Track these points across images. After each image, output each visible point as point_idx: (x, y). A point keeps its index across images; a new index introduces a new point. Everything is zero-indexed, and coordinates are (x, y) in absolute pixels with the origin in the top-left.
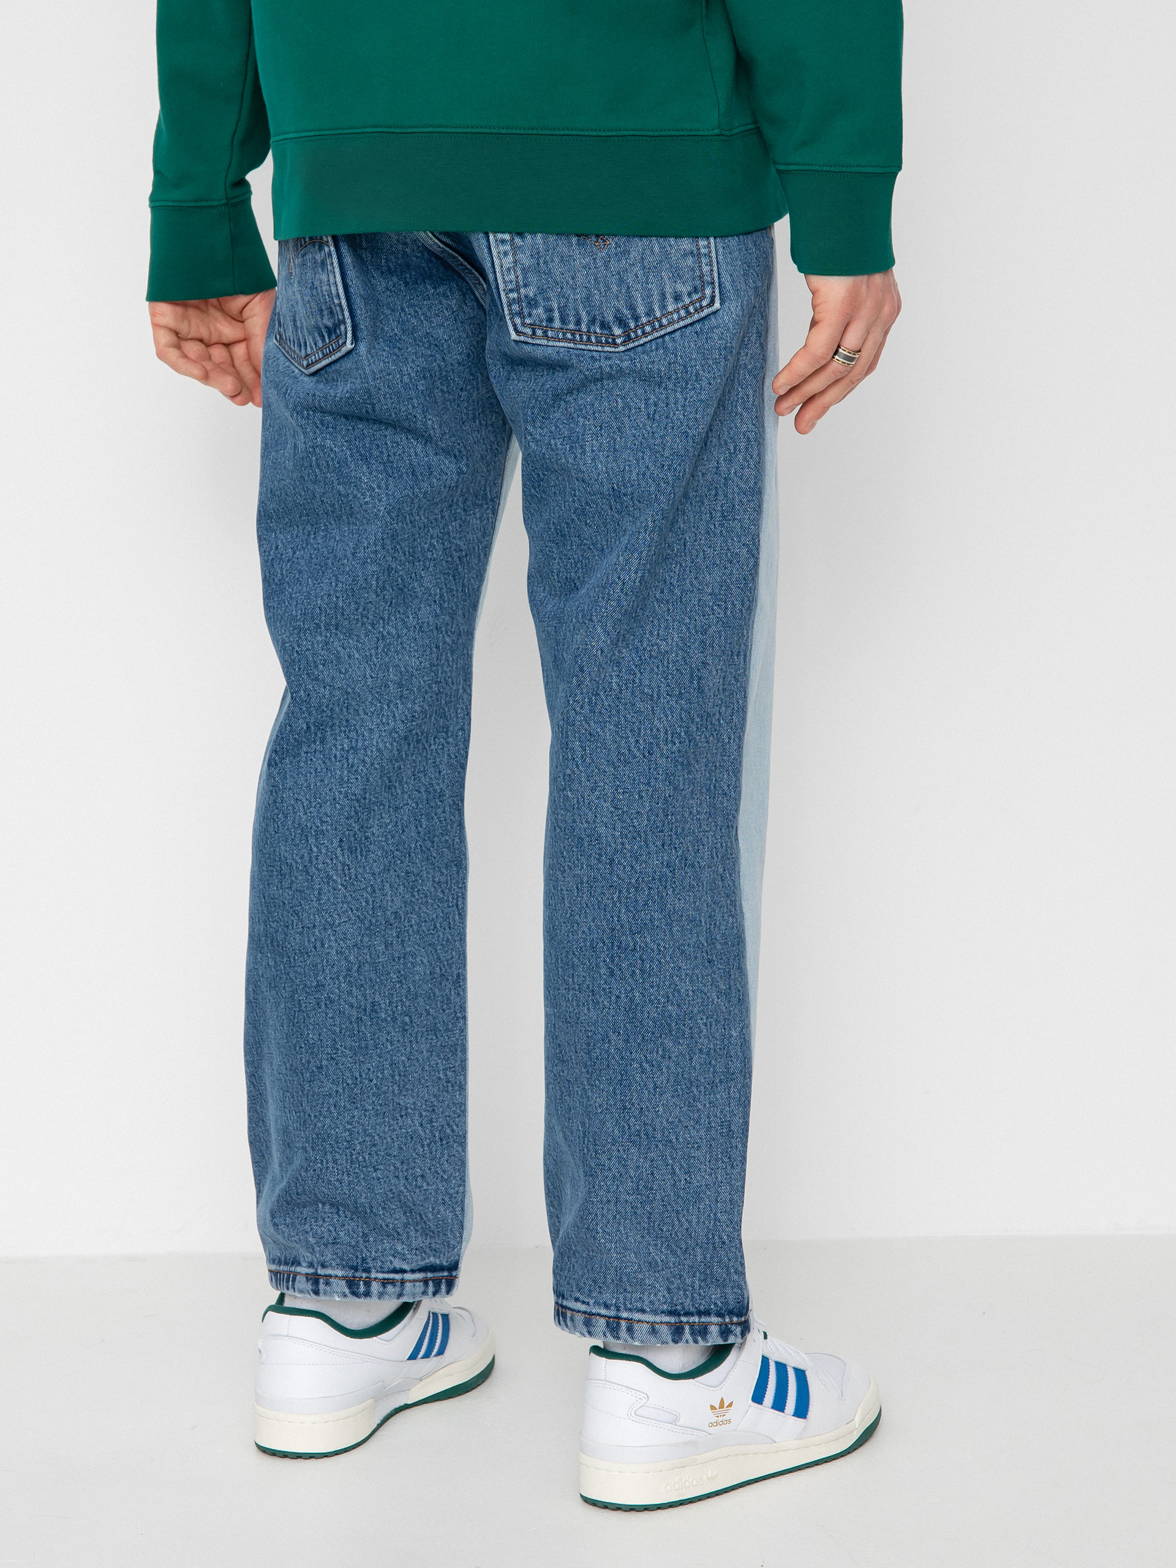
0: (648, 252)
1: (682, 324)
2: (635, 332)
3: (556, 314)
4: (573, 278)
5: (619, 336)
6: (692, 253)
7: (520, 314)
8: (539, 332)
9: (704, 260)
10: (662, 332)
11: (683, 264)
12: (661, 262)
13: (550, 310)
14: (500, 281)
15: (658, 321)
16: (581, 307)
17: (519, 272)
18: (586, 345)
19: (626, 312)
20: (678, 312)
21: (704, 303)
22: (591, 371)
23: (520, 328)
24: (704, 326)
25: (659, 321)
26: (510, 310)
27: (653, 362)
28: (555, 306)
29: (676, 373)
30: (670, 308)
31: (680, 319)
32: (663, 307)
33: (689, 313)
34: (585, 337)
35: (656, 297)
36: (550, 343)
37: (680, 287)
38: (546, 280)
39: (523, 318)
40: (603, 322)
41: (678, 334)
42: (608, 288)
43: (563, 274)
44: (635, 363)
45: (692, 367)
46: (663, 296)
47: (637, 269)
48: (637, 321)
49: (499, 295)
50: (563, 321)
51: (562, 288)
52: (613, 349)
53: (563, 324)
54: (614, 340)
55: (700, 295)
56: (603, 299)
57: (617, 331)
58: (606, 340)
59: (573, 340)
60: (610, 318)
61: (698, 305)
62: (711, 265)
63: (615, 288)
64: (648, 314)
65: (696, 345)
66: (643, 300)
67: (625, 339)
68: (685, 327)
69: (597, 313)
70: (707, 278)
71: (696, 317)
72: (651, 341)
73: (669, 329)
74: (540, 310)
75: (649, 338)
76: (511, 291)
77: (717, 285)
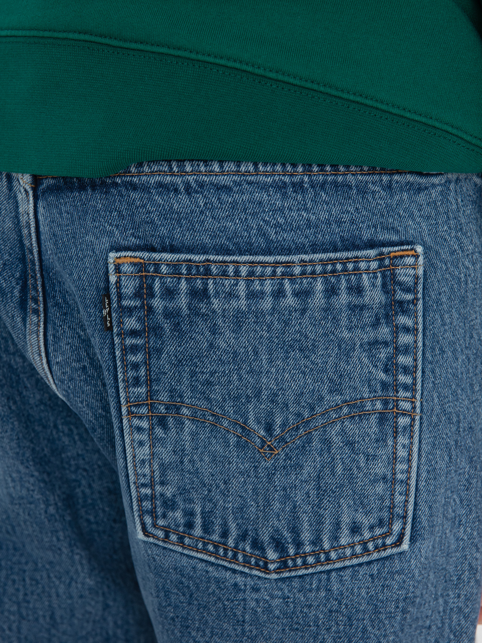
0: (327, 471)
1: (355, 561)
2: (294, 560)
3: (198, 521)
4: (225, 483)
5: (273, 562)
6: (384, 479)
7: (153, 513)
8: (173, 537)
9: (398, 488)
10: (328, 567)
11: (370, 490)
12: (342, 486)
13: (190, 514)
14: (131, 472)
15: (325, 553)
16: (231, 518)
17: (156, 467)
18: (230, 562)
19: (287, 534)
20: (353, 547)
21: (389, 541)
22: (232, 601)
23: (150, 529)
24: (384, 568)
25: (327, 554)
26: (140, 506)
27: (310, 606)
28: (198, 509)
29: (337, 624)
30: (343, 541)
31: (354, 555)
32: (335, 538)
33: (366, 550)
34: (230, 554)
35: (327, 526)
36: (186, 552)
37: (361, 518)
38: (190, 479)
39: (155, 517)
40: (256, 539)
41: (348, 572)
42: (268, 503)
43: (213, 475)
44: (287, 602)
45: (358, 620)
46: (337, 526)
47: (310, 487)
48: (298, 548)
49: (129, 486)
50: (206, 528)
51: (210, 491)
52: (262, 575)
53: (205, 533)
54: (266, 564)
55: (385, 530)
56: (261, 514)
57: (272, 555)
58: (256, 562)
59: (215, 554)
60: (265, 538)
61: (380, 541)
62: (407, 495)
63: (277, 506)
64: (313, 543)
65: (368, 593)
66: (311, 525)
67: (280, 566)
68: (360, 565)
69: (250, 527)
70: (399, 511)
71: (375, 556)
72: (312, 574)
73: (338, 565)
74: (178, 514)
75: (310, 571)
76: (144, 485)
77: (410, 520)
